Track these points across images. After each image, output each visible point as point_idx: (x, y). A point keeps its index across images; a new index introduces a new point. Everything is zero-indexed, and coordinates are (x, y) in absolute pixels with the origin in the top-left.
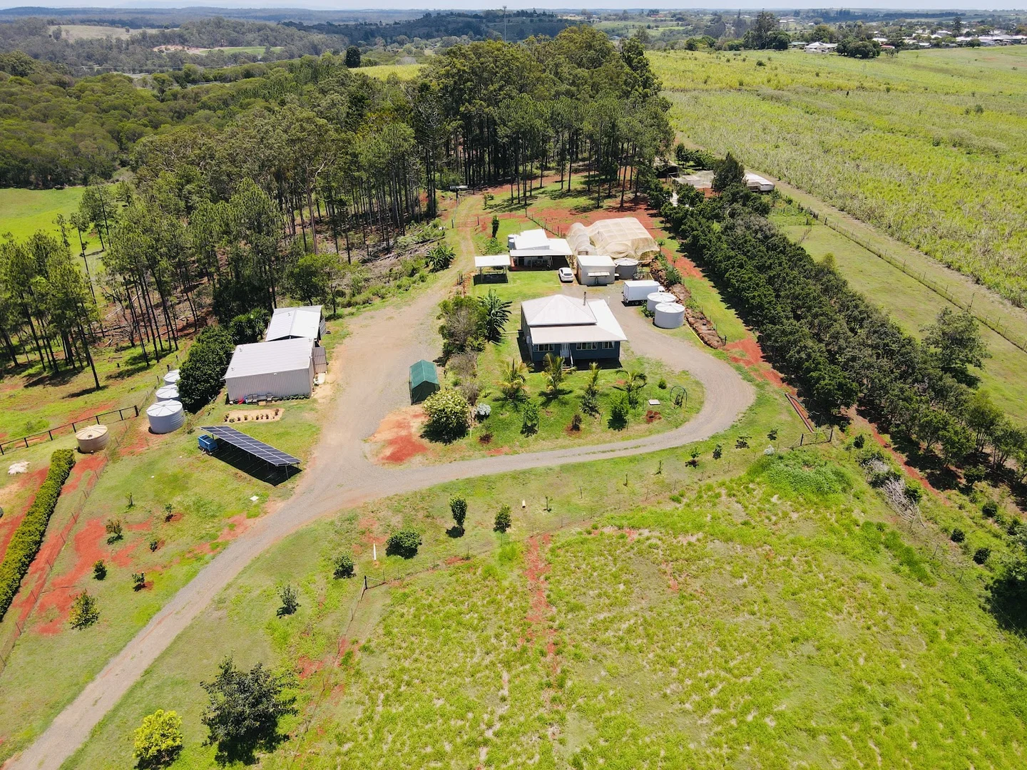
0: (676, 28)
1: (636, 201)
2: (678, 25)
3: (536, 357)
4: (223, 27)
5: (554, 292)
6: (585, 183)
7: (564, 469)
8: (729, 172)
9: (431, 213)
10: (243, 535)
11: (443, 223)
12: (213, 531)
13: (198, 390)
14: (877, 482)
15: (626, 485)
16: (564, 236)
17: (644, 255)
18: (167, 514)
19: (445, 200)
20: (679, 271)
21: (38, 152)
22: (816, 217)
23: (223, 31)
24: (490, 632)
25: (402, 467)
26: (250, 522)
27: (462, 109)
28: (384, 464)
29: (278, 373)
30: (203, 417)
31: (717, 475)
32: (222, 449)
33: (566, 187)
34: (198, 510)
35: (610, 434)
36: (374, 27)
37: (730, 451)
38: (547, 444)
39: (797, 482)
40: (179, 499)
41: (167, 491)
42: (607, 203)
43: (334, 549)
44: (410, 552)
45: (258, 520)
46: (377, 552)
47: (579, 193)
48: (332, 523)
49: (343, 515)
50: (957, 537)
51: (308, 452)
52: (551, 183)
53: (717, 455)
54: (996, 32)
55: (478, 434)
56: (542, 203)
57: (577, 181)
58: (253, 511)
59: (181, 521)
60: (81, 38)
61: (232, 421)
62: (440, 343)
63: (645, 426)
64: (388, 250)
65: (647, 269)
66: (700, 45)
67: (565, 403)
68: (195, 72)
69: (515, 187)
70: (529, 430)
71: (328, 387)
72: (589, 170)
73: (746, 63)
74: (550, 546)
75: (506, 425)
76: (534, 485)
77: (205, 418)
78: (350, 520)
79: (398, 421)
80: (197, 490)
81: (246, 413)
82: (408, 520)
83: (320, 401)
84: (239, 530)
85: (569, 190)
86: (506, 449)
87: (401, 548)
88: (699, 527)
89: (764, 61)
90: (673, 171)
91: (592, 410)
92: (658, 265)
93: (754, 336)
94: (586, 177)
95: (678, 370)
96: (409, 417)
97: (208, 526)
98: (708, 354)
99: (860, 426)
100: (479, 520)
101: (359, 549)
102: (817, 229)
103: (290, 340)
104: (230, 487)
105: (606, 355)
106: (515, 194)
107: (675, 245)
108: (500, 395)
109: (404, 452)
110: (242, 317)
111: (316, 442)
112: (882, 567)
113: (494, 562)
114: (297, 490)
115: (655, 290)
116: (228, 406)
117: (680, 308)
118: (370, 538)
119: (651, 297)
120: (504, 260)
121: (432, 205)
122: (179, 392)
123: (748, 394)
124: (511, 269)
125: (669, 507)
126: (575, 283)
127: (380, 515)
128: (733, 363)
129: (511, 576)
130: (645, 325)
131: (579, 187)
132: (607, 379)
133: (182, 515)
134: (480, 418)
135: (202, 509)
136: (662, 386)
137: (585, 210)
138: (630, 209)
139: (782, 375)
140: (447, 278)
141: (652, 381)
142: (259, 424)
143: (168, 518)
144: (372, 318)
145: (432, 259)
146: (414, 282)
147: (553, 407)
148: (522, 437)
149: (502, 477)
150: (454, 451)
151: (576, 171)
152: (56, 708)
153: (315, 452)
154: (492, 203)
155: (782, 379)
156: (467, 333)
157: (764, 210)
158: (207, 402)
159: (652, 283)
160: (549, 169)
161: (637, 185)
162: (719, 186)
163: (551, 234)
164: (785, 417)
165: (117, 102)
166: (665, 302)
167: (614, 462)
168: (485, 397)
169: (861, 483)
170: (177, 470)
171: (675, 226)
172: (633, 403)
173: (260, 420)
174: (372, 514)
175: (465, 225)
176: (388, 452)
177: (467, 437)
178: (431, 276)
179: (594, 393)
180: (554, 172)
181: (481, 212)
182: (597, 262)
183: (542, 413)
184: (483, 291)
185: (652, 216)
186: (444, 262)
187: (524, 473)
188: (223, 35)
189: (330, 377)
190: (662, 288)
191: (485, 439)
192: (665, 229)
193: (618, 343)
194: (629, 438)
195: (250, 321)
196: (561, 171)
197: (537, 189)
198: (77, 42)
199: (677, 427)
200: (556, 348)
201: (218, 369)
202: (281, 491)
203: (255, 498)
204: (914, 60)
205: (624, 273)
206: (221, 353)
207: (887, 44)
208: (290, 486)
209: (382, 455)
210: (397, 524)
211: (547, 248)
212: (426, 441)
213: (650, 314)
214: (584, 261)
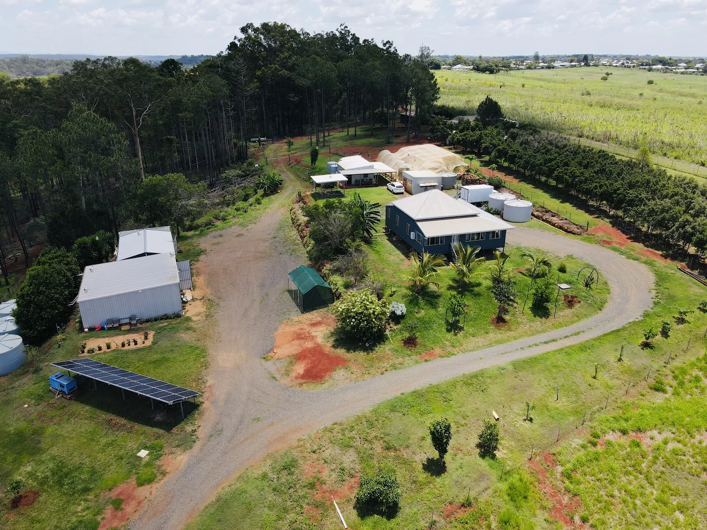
4: (28, 63)
7: (518, 366)
10: (136, 516)
11: (258, 163)
12: (88, 516)
13: (43, 319)
15: (595, 378)
16: (379, 160)
17: (456, 170)
18: (12, 496)
23: (28, 65)
25: (326, 385)
26: (143, 492)
28: (301, 384)
29: (143, 291)
30: (52, 351)
32: (83, 389)
34: (60, 483)
35: (539, 323)
37: (674, 329)
38: (480, 340)
40: (29, 469)
41: (10, 459)
43: (280, 518)
44: (391, 510)
45: (155, 486)
46: (344, 514)
48: (264, 476)
49: (276, 461)
51: (199, 380)
53: (665, 334)
54: (559, 62)
55: (399, 337)
58: (145, 472)
59: (36, 505)
61: (91, 351)
63: (568, 311)
64: (212, 186)
67: (478, 295)
70: (454, 327)
71: (198, 303)
74: (560, 469)
75: (426, 324)
76: (495, 390)
77: (54, 351)
78: (289, 467)
79: (295, 333)
80: (54, 451)
81: (107, 340)
82: (365, 458)
83: (194, 319)
84: (129, 509)
85: (355, 135)
86: (438, 350)
87: (377, 504)
91: (508, 300)
96: (305, 327)
97: (79, 509)
98: (573, 240)
101: (316, 513)
103: (147, 257)
104: (104, 441)
108: (407, 292)
109: (320, 366)
110: (86, 239)
111: (206, 366)
113: (505, 505)
114: (201, 433)
115: (491, 191)
116: (83, 335)
117: (528, 203)
118: (325, 492)
119: (492, 196)
120: (338, 177)
122: (17, 323)
125: (658, 399)
127: (326, 454)
128: (607, 245)
131: (362, 133)
133: (36, 494)
134: (395, 319)
135: (67, 481)
136: (563, 271)
139: (660, 253)
142: (127, 352)
143: (16, 503)
144: (221, 236)
145: (263, 187)
146: (251, 205)
148: (449, 336)
149: (454, 384)
150: (380, 359)
153: (208, 378)
154: (293, 147)
155: (661, 255)
156: (342, 235)
158: (54, 332)
159: (486, 186)
168: (391, 296)
170: (22, 425)
172: (545, 289)
173: (127, 347)
174: (315, 456)
175: (277, 162)
176: (300, 368)
177: (387, 342)
178: (266, 199)
183: (461, 308)
186: (273, 188)
187: (475, 376)
188: (28, 68)
191: (410, 342)
193: (504, 233)
194: (561, 325)
195: (94, 242)
197: (326, 137)
199: (600, 310)
201: (66, 293)
202: (179, 437)
203: (143, 453)
204: (522, 75)
206: (69, 274)
208: (189, 429)
209: (294, 374)
212: (341, 352)
213: (496, 212)
214: (411, 173)
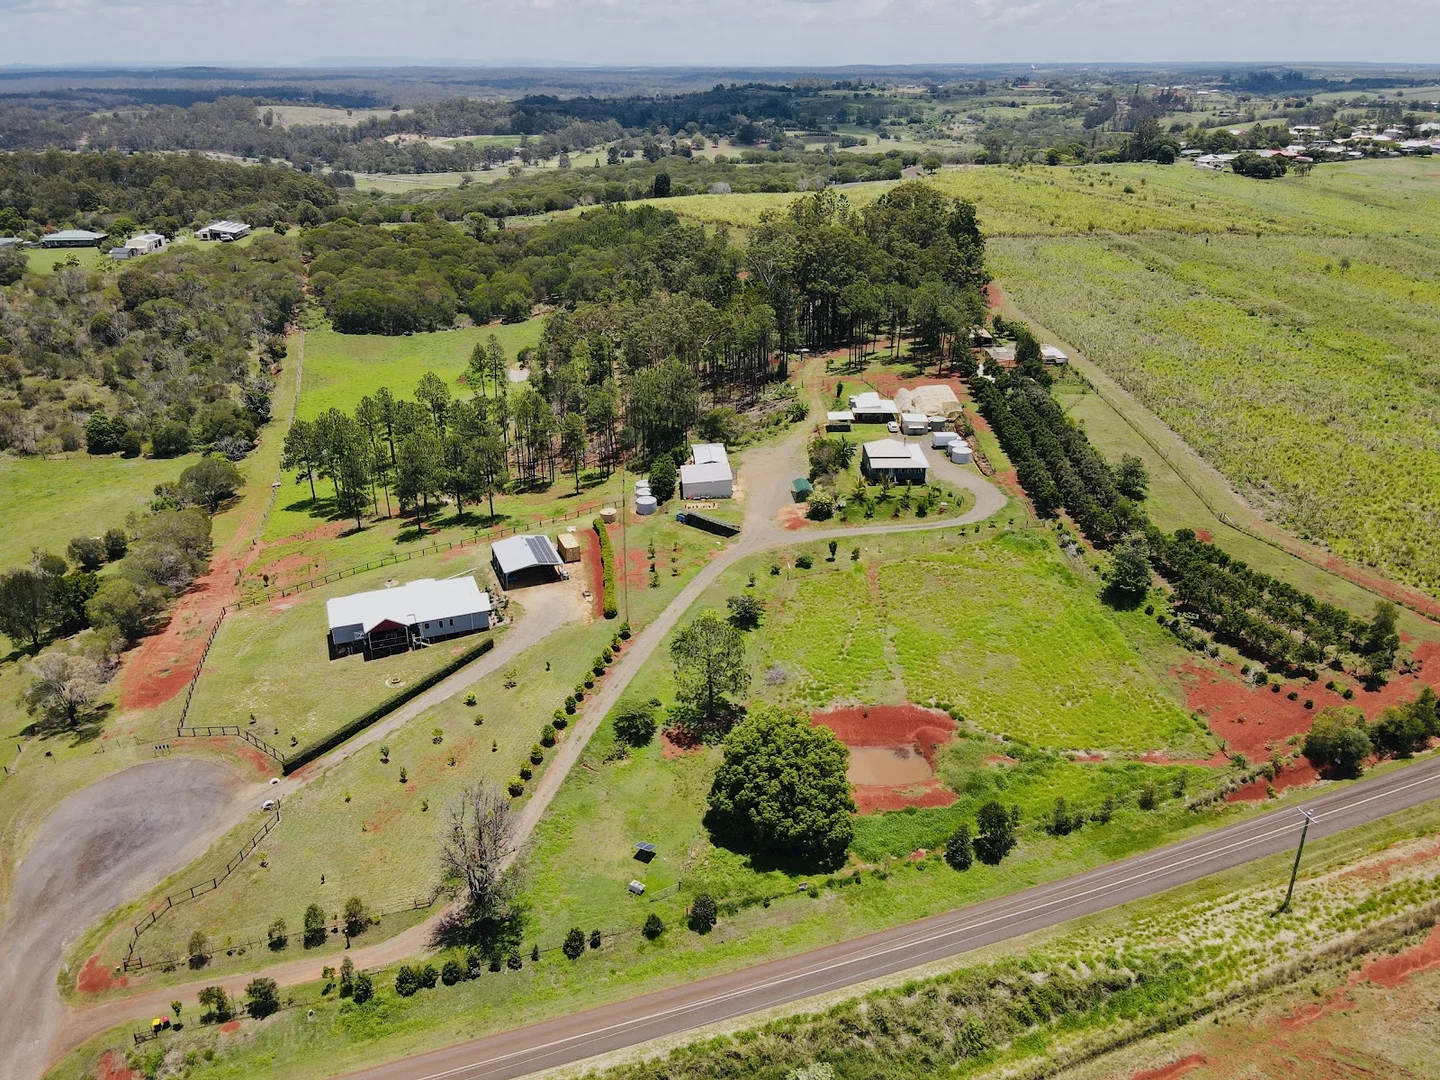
0: (1051, 106)
1: (952, 369)
2: (1053, 101)
3: (873, 476)
5: (883, 438)
6: (910, 350)
7: (888, 534)
8: (1028, 349)
9: (782, 375)
10: (718, 558)
11: (795, 384)
13: (662, 491)
14: (1064, 545)
15: (923, 543)
16: (892, 398)
17: (951, 414)
19: (793, 362)
20: (974, 426)
21: (393, 300)
22: (1092, 387)
24: (851, 597)
25: (797, 531)
26: (719, 552)
27: (809, 286)
28: (785, 530)
30: (671, 505)
31: (974, 539)
32: (691, 520)
33: (895, 354)
34: (689, 547)
35: (916, 519)
36: (650, 103)
37: (985, 530)
38: (879, 523)
39: (1019, 544)
42: (929, 370)
43: (767, 563)
44: (808, 566)
45: (724, 552)
46: (790, 566)
47: (905, 360)
48: (764, 553)
49: (768, 551)
50: (1096, 569)
51: (740, 524)
52: (881, 348)
53: (977, 531)
55: (839, 517)
56: (874, 368)
57: (904, 347)
58: (721, 549)
60: (297, 125)
61: (689, 507)
62: (808, 469)
63: (937, 516)
64: (752, 404)
65: (951, 425)
66: (1065, 157)
67: (890, 503)
68: (503, 206)
69: (853, 351)
70: (868, 516)
71: (740, 492)
72: (915, 337)
73: (1113, 187)
74: (881, 567)
75: (855, 513)
76: (872, 541)
78: (772, 553)
79: (790, 511)
80: (684, 539)
81: (696, 504)
82: (804, 553)
83: (738, 499)
84: (713, 556)
85: (897, 357)
86: (856, 524)
87: (803, 564)
88: (961, 562)
89: (1135, 184)
90: (988, 342)
91: (907, 507)
92: (960, 422)
93: (1014, 470)
94: (912, 343)
95: (961, 488)
96: (796, 509)
98: (983, 480)
99: (1066, 520)
100: (843, 555)
101: (781, 564)
102: (1090, 397)
103: (711, 464)
105: (916, 476)
106: (853, 359)
107: (976, 407)
108: (850, 497)
109: (796, 525)
111: (743, 518)
112: (1054, 582)
113: (852, 572)
114: (740, 540)
115: (955, 438)
116: (683, 500)
117: (969, 451)
118: (786, 560)
119: (950, 443)
120: (848, 415)
121: (783, 367)
122: (651, 492)
123: (1004, 501)
124: (852, 421)
125: (946, 553)
126: (900, 434)
127: (789, 550)
128: (998, 485)
129: (860, 578)
130: (945, 462)
131: (906, 354)
132: (916, 491)
134: (839, 508)
135: (691, 547)
136: (950, 495)
137: (910, 376)
138: (946, 376)
139: (1026, 492)
140: (805, 427)
141: (945, 493)
144: (754, 454)
145: (793, 413)
146: (779, 430)
147: (883, 505)
148: (865, 519)
149: (855, 537)
150: (825, 525)
151: (905, 337)
152: (658, 613)
154: (832, 366)
155: (1025, 494)
156: (829, 462)
157: (1047, 382)
158: (670, 497)
159: (953, 434)
160: (881, 333)
161: (955, 353)
162: (1021, 357)
163: (883, 396)
164: (1022, 514)
165: (446, 246)
166: (960, 446)
167: (918, 532)
168: (843, 497)
169: (1055, 546)
170: (666, 531)
171: (978, 391)
172: (931, 504)
173: (705, 508)
174: (785, 550)
175: (812, 385)
176: (786, 525)
177: (832, 518)
178: (793, 425)
179: (908, 497)
180: (884, 336)
181: (824, 374)
182: (916, 419)
183: (877, 507)
184: (836, 436)
185: (963, 382)
186: (800, 415)
187: (866, 535)
189: (740, 488)
190: (959, 438)
191: (843, 520)
192: (971, 394)
193: (924, 469)
194: (928, 521)
195: (681, 451)
196: (891, 336)
197: (870, 354)
198: (292, 129)
199: (956, 517)
200: (886, 471)
202: (732, 540)
204: (1328, 181)
205: (936, 427)
207: (1304, 155)
208: (735, 538)
209: (783, 526)
210: (799, 554)
211: (879, 407)
212: (809, 520)
213: (949, 455)
214: (906, 417)
